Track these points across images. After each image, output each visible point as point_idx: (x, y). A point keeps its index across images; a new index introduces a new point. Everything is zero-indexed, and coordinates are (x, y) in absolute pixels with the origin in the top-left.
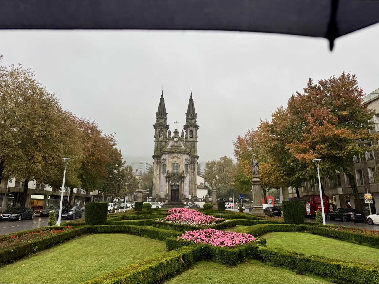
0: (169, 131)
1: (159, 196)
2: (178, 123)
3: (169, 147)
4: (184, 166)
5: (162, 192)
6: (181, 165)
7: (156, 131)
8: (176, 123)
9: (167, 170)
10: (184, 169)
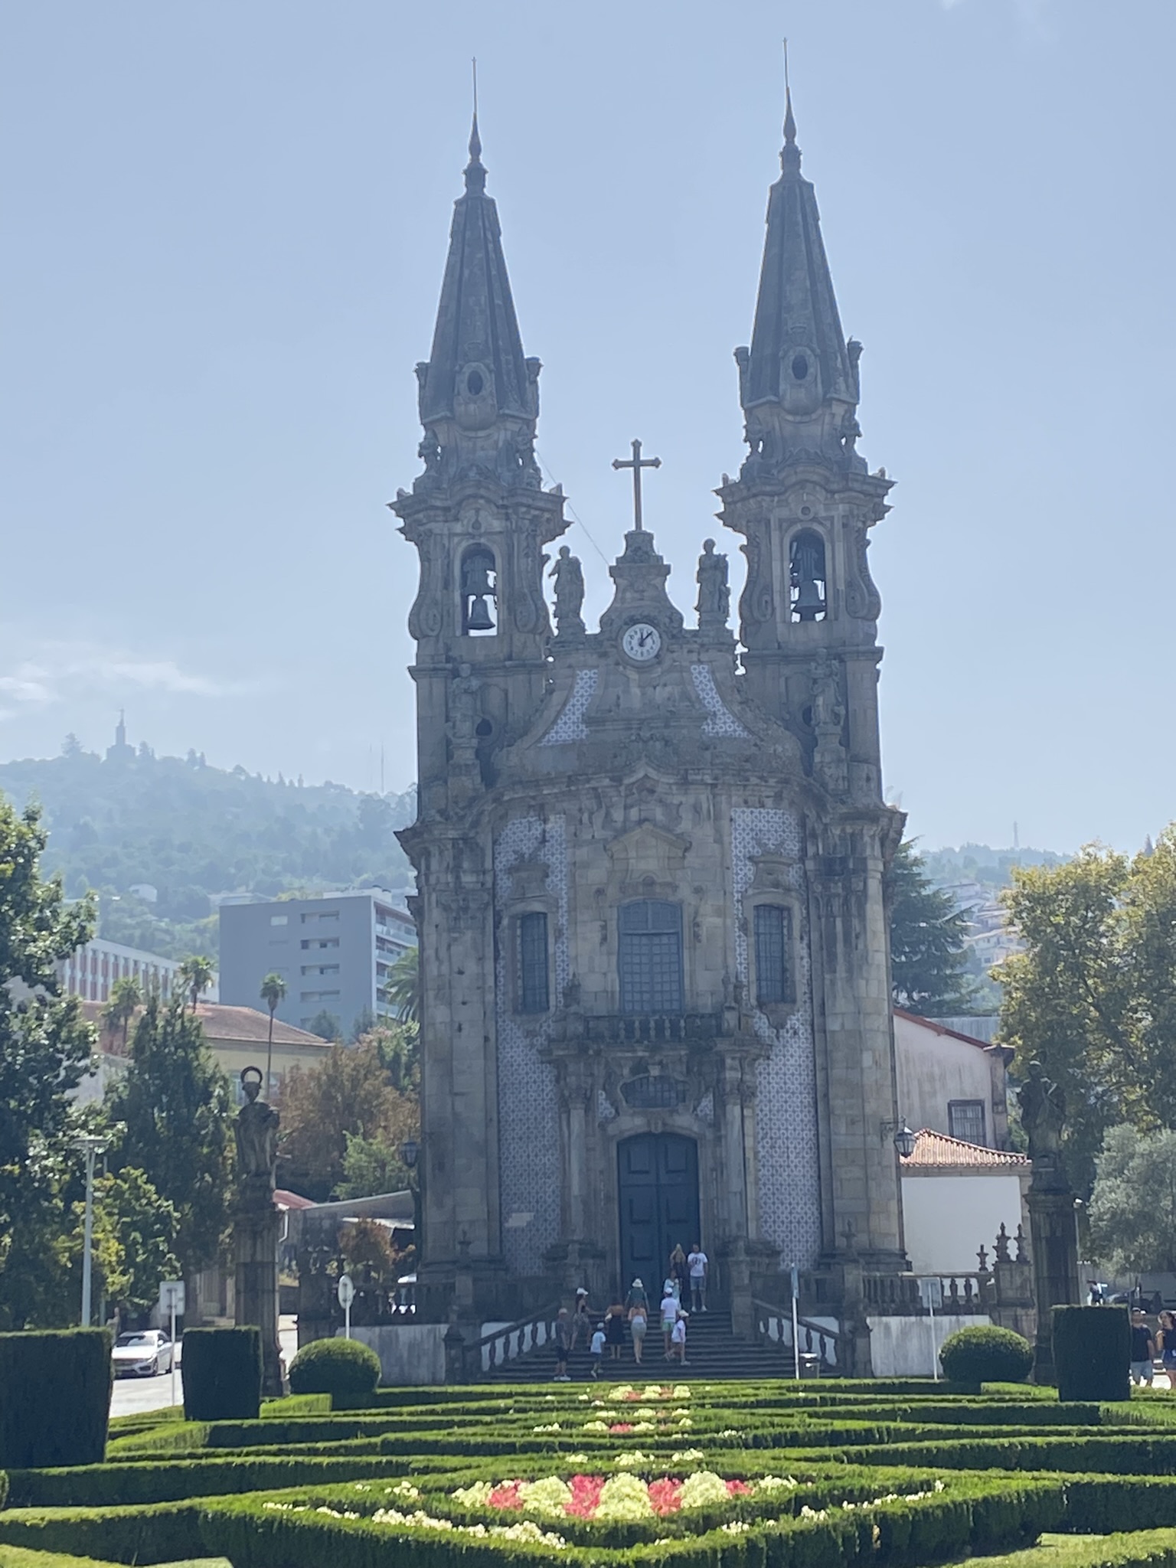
0: (564, 551)
1: (497, 1261)
2: (656, 463)
3: (568, 729)
4: (744, 928)
5: (518, 1220)
6: (710, 922)
7: (425, 558)
8: (637, 464)
9: (557, 981)
10: (741, 958)
